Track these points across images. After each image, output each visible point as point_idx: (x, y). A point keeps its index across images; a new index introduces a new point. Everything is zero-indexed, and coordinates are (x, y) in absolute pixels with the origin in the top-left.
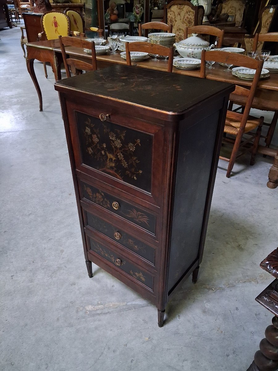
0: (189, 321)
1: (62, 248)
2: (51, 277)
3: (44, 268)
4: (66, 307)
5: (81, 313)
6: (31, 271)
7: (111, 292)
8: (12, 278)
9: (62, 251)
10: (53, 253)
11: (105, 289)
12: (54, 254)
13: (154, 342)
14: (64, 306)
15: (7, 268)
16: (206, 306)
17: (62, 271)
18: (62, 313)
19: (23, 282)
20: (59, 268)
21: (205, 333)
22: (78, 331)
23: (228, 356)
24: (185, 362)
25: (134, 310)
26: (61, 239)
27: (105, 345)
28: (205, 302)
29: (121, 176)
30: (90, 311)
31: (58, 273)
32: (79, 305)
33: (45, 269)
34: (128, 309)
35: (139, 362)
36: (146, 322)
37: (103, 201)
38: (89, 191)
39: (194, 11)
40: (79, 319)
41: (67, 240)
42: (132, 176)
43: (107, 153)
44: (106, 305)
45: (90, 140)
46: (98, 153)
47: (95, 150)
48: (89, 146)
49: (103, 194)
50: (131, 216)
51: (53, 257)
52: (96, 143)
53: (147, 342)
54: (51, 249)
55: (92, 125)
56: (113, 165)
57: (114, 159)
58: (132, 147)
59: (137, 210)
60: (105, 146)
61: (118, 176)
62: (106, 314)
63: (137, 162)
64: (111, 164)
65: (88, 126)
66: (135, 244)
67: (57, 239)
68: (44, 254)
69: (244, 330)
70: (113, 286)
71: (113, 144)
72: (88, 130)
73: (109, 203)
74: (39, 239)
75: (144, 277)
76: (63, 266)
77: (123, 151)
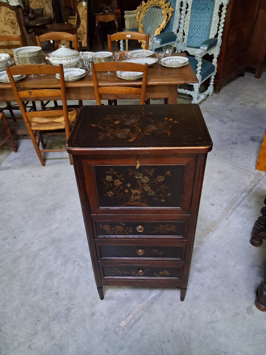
0: (196, 284)
1: (54, 291)
2: (68, 322)
3: (54, 319)
4: (104, 337)
5: (121, 333)
6: (43, 330)
7: (128, 300)
8: (31, 349)
9: (57, 294)
10: (50, 300)
11: (122, 300)
12: (52, 301)
13: (188, 314)
14: (101, 337)
15: (16, 343)
16: (197, 266)
17: (73, 311)
18: (106, 344)
19: (46, 344)
20: (68, 310)
21: (211, 285)
22: (130, 348)
23: (233, 290)
24: (216, 313)
25: (156, 301)
26: (45, 284)
27: (158, 341)
28: (195, 264)
29: (147, 204)
30: (126, 326)
31: (71, 314)
32: (114, 327)
33: (56, 319)
34: (151, 304)
35: (190, 335)
36: (171, 305)
37: (124, 230)
38: (107, 228)
39: (14, 12)
40: (123, 338)
41: (52, 281)
42: (159, 200)
43: (132, 190)
44: (133, 312)
45: (111, 185)
46: (120, 193)
47: (116, 192)
48: (109, 190)
49: (124, 225)
50: (157, 231)
51: (53, 304)
52: (118, 185)
53: (183, 317)
54: (44, 298)
55: (115, 173)
56: (139, 197)
57: (140, 192)
58: (161, 179)
59: (164, 224)
60: (129, 185)
61: (144, 205)
62: (139, 319)
63: (166, 188)
64: (136, 198)
65: (109, 175)
66: (160, 251)
67: (42, 286)
68: (42, 307)
69: (229, 267)
70: (126, 294)
71: (139, 181)
72: (109, 178)
73: (131, 229)
74: (24, 296)
75: (169, 271)
76: (69, 305)
77: (151, 184)
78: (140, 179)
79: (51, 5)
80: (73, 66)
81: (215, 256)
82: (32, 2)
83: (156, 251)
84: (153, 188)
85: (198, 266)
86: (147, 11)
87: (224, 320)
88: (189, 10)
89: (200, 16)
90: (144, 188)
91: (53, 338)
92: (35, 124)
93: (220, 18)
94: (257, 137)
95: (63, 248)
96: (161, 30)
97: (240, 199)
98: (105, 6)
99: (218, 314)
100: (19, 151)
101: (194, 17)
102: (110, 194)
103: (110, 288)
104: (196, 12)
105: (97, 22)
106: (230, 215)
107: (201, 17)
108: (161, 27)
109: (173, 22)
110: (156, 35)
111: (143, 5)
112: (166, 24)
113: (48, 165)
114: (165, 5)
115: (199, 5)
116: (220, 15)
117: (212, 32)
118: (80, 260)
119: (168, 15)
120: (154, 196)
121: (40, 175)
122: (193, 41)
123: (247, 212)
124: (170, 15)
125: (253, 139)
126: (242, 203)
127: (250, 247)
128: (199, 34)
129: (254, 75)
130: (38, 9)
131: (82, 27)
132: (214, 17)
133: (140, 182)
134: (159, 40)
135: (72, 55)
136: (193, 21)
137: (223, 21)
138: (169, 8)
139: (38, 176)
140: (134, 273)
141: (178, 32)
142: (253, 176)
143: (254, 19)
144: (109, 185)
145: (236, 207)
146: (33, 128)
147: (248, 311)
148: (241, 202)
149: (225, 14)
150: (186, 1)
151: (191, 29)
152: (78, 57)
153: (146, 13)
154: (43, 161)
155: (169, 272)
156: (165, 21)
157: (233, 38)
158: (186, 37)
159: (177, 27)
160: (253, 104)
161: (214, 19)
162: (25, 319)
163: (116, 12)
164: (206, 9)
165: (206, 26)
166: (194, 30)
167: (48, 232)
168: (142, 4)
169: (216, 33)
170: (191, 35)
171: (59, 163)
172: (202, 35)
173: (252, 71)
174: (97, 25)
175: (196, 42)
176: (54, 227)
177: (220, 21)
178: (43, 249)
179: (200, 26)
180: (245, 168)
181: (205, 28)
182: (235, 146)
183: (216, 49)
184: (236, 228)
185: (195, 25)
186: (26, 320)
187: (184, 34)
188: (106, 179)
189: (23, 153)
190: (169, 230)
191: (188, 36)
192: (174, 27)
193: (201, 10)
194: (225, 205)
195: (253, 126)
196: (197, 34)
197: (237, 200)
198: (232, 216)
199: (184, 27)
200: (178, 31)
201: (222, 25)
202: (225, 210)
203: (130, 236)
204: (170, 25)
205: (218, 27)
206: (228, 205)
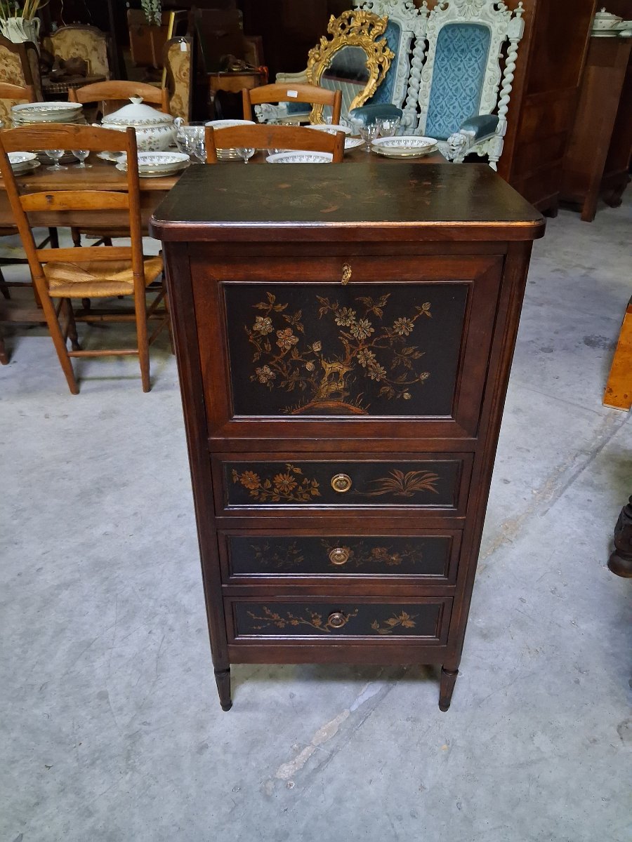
0: (478, 668)
1: (94, 690)
2: (133, 769)
3: (93, 763)
4: (233, 809)
5: (280, 796)
6: (62, 791)
7: (299, 710)
9: (103, 696)
10: (83, 714)
11: (281, 711)
12: (87, 715)
13: (460, 743)
14: (225, 809)
16: (478, 625)
17: (146, 739)
18: (238, 826)
19: (67, 831)
20: (134, 737)
21: (518, 669)
22: (307, 835)
23: (577, 682)
24: (536, 739)
25: (373, 713)
26: (71, 672)
27: (386, 817)
29: (363, 405)
30: (293, 778)
31: (142, 750)
32: (259, 781)
33: (98, 762)
34: (361, 719)
35: (472, 798)
36: (416, 720)
37: (297, 487)
38: (250, 481)
39: (18, 57)
40: (286, 810)
41: (90, 664)
42: (397, 393)
43: (323, 363)
44: (313, 742)
45: (268, 347)
46: (290, 374)
47: (282, 367)
48: (261, 364)
49: (298, 471)
50: (386, 492)
51: (90, 723)
52: (288, 348)
53: (449, 753)
54: (65, 708)
55: (280, 308)
56: (341, 386)
57: (346, 370)
58: (404, 327)
59: (405, 468)
60: (317, 347)
61: (353, 408)
62: (329, 759)
63: (417, 355)
64: (334, 388)
65: (263, 313)
66: (391, 553)
67: (61, 676)
68: (60, 730)
69: (560, 626)
70: (292, 696)
71: (346, 335)
72: (263, 324)
73: (317, 485)
74: (10, 704)
75: (413, 617)
76: (136, 726)
77: (377, 343)
78: (347, 329)
79: (105, 55)
80: (158, 148)
81: (522, 600)
82: (59, 49)
83: (381, 553)
84: (382, 358)
85: (478, 622)
86: (331, 59)
87: (560, 756)
88: (431, 54)
89: (456, 67)
90: (359, 356)
91: (88, 813)
92: (58, 284)
93: (502, 71)
94: (600, 338)
95: (121, 582)
96: (365, 100)
97: (573, 470)
98: (231, 58)
99: (542, 741)
100: (15, 362)
101: (443, 70)
102: (266, 373)
103: (247, 679)
104: (448, 57)
105: (213, 91)
106: (552, 505)
107: (459, 69)
108: (366, 93)
109: (392, 85)
110: (355, 107)
111: (322, 47)
112: (378, 87)
113: (86, 392)
114: (374, 46)
115: (454, 42)
116: (503, 66)
117: (483, 104)
118: (166, 611)
119: (380, 67)
120: (381, 384)
121: (67, 414)
122: (440, 125)
123: (593, 499)
124: (386, 67)
125: (590, 342)
126: (578, 479)
127: (610, 579)
128: (454, 108)
129: (579, 214)
130: (75, 60)
131: (177, 100)
132: (489, 69)
133: (346, 338)
134: (361, 116)
135: (158, 120)
136: (440, 79)
137: (509, 77)
138: (384, 50)
139: (60, 417)
140: (318, 622)
141: (403, 107)
142: (600, 420)
143: (578, 85)
144: (262, 346)
145: (566, 488)
146: (52, 293)
147: (620, 734)
148: (575, 477)
149: (514, 62)
150: (423, 34)
151: (436, 97)
152: (172, 128)
153: (329, 63)
154: (75, 383)
155: (412, 620)
156: (374, 81)
157: (530, 122)
158: (423, 117)
159: (402, 96)
160: (584, 271)
161: (488, 74)
162: (13, 762)
163: (259, 71)
164: (470, 51)
165: (471, 90)
166: (443, 99)
167: (83, 544)
168: (320, 43)
169: (493, 107)
170: (436, 111)
171: (115, 387)
172: (462, 109)
173: (573, 206)
174: (212, 98)
175: (447, 126)
176: (98, 532)
177: (503, 77)
178: (66, 585)
179: (457, 90)
180: (579, 402)
181: (469, 94)
182: (549, 355)
183: (494, 143)
184: (569, 535)
185: (444, 89)
186: (13, 766)
187: (418, 110)
188: (255, 329)
189: (25, 366)
190: (417, 486)
191: (428, 113)
192: (395, 95)
193: (459, 53)
194: (537, 483)
195: (588, 316)
196: (449, 108)
197: (564, 471)
198: (558, 506)
199: (418, 93)
200: (404, 104)
201: (508, 88)
202: (539, 493)
203: (313, 507)
204: (386, 90)
205: (498, 93)
206: (545, 483)
